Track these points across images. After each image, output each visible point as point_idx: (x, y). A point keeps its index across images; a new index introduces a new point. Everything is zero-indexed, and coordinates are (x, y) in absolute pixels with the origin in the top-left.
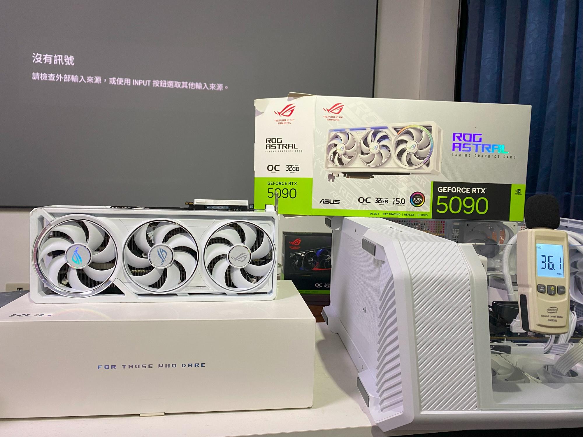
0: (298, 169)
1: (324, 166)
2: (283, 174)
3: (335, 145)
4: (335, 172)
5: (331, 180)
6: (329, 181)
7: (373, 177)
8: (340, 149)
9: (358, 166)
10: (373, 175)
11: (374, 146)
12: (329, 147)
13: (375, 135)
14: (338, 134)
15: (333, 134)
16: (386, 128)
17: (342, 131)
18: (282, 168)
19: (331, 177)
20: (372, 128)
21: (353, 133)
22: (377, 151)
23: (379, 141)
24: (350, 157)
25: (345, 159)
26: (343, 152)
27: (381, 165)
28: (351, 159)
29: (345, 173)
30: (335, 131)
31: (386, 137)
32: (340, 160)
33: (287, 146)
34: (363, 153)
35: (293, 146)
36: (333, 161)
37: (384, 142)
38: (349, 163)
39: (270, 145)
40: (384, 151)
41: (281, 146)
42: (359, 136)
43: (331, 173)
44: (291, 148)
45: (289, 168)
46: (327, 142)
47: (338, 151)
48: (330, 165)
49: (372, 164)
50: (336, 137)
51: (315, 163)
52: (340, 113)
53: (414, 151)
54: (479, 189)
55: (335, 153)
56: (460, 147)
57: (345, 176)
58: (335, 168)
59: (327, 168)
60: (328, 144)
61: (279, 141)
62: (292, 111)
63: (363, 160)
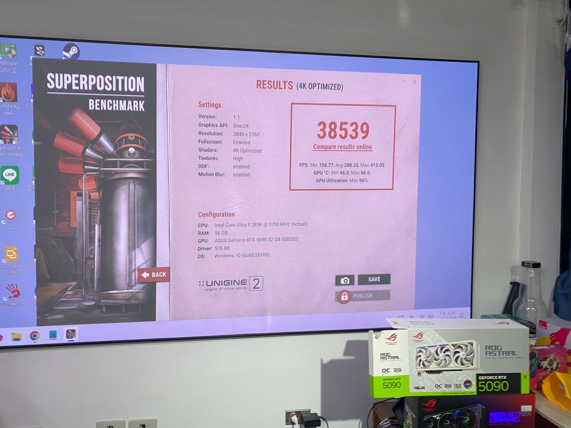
0: (400, 371)
1: (415, 368)
2: (392, 374)
3: (420, 356)
4: (420, 371)
5: (419, 376)
6: (418, 376)
7: (442, 373)
8: (423, 357)
9: (433, 367)
10: (442, 372)
11: (441, 355)
12: (417, 357)
13: (442, 349)
14: (421, 350)
15: (419, 350)
16: (448, 345)
17: (423, 348)
18: (392, 370)
19: (419, 374)
20: (440, 346)
21: (430, 348)
22: (443, 358)
23: (444, 352)
24: (429, 362)
25: (426, 363)
26: (425, 360)
27: (446, 366)
28: (429, 364)
29: (426, 371)
30: (420, 348)
31: (448, 350)
32: (423, 364)
33: (394, 357)
34: (436, 360)
35: (397, 357)
36: (420, 365)
37: (447, 353)
38: (429, 365)
39: (383, 357)
40: (447, 358)
41: (390, 358)
42: (433, 350)
43: (419, 372)
45: (396, 370)
46: (415, 354)
47: (422, 359)
48: (418, 367)
49: (443, 365)
50: (420, 351)
51: (410, 366)
52: (422, 338)
53: (464, 357)
54: (502, 376)
55: (420, 360)
56: (490, 354)
57: (426, 373)
58: (421, 369)
59: (417, 369)
61: (389, 355)
62: (396, 337)
63: (436, 363)
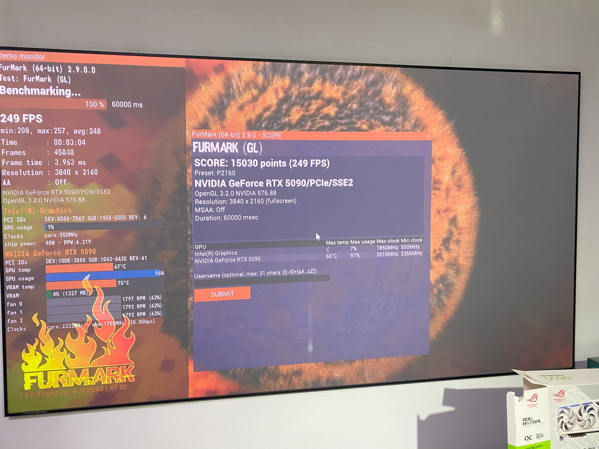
0: (542, 436)
1: (556, 431)
2: (535, 441)
3: (562, 417)
4: (564, 435)
5: (562, 440)
6: (560, 441)
7: (586, 435)
8: (565, 419)
9: (577, 429)
10: (586, 434)
11: (585, 415)
12: (559, 419)
13: (585, 408)
14: (563, 410)
15: (560, 410)
16: (592, 403)
17: (566, 408)
18: (534, 437)
19: (561, 438)
20: (584, 404)
21: (572, 408)
22: (587, 419)
23: (588, 412)
24: (572, 424)
25: (569, 426)
26: (567, 421)
27: (590, 427)
28: (572, 425)
29: (569, 435)
30: (562, 408)
31: (592, 409)
32: (566, 427)
33: (535, 422)
34: (579, 421)
35: (539, 421)
36: (562, 428)
37: (591, 412)
38: (572, 428)
39: (525, 423)
40: (591, 418)
41: (532, 422)
42: (576, 410)
43: (561, 436)
44: (538, 422)
45: (539, 436)
46: (557, 416)
47: (564, 421)
48: (560, 430)
49: (586, 427)
50: (563, 412)
51: (552, 430)
52: (564, 396)
55: (563, 422)
57: (569, 437)
58: (563, 432)
59: (559, 432)
60: (558, 416)
61: (531, 419)
62: (537, 398)
63: (579, 424)
